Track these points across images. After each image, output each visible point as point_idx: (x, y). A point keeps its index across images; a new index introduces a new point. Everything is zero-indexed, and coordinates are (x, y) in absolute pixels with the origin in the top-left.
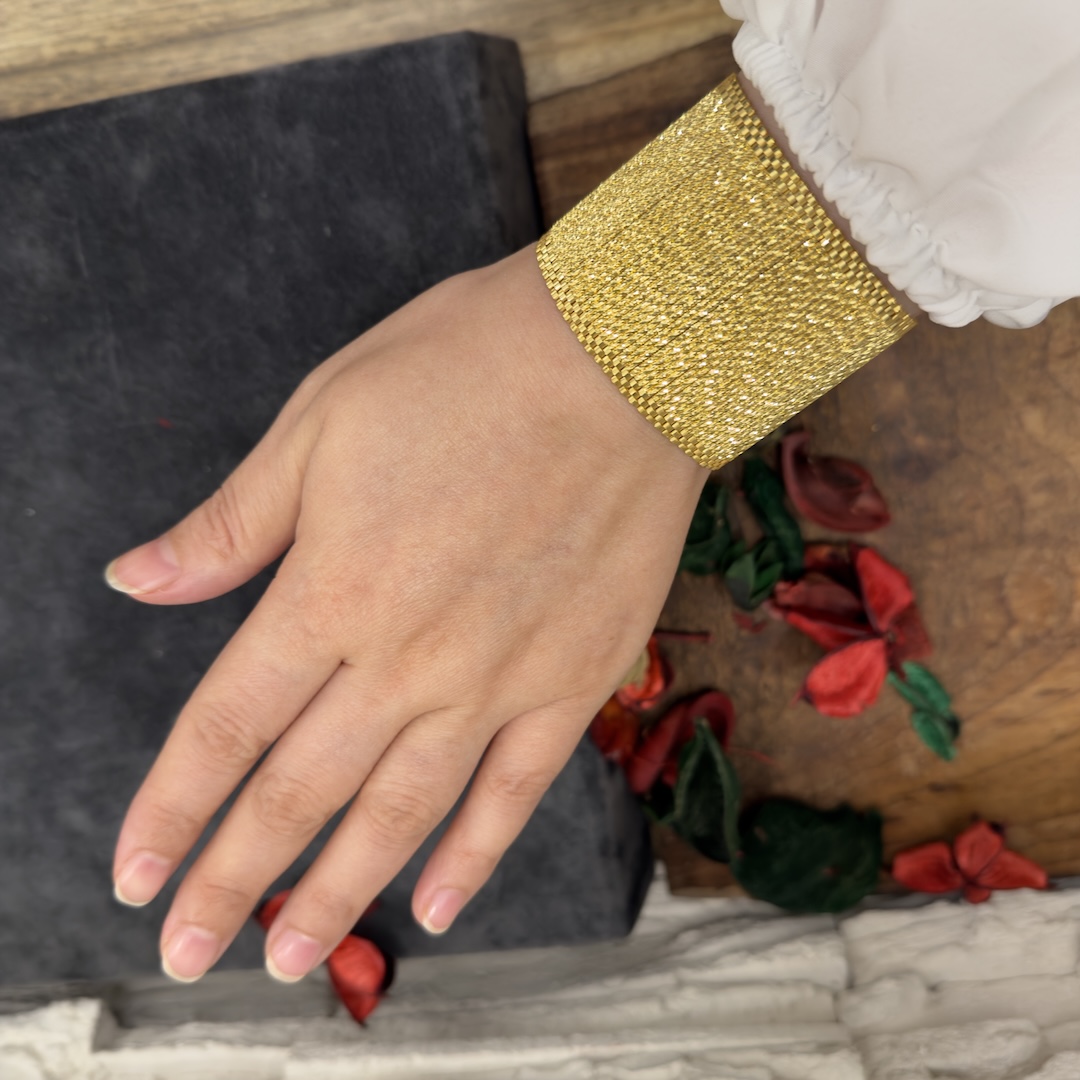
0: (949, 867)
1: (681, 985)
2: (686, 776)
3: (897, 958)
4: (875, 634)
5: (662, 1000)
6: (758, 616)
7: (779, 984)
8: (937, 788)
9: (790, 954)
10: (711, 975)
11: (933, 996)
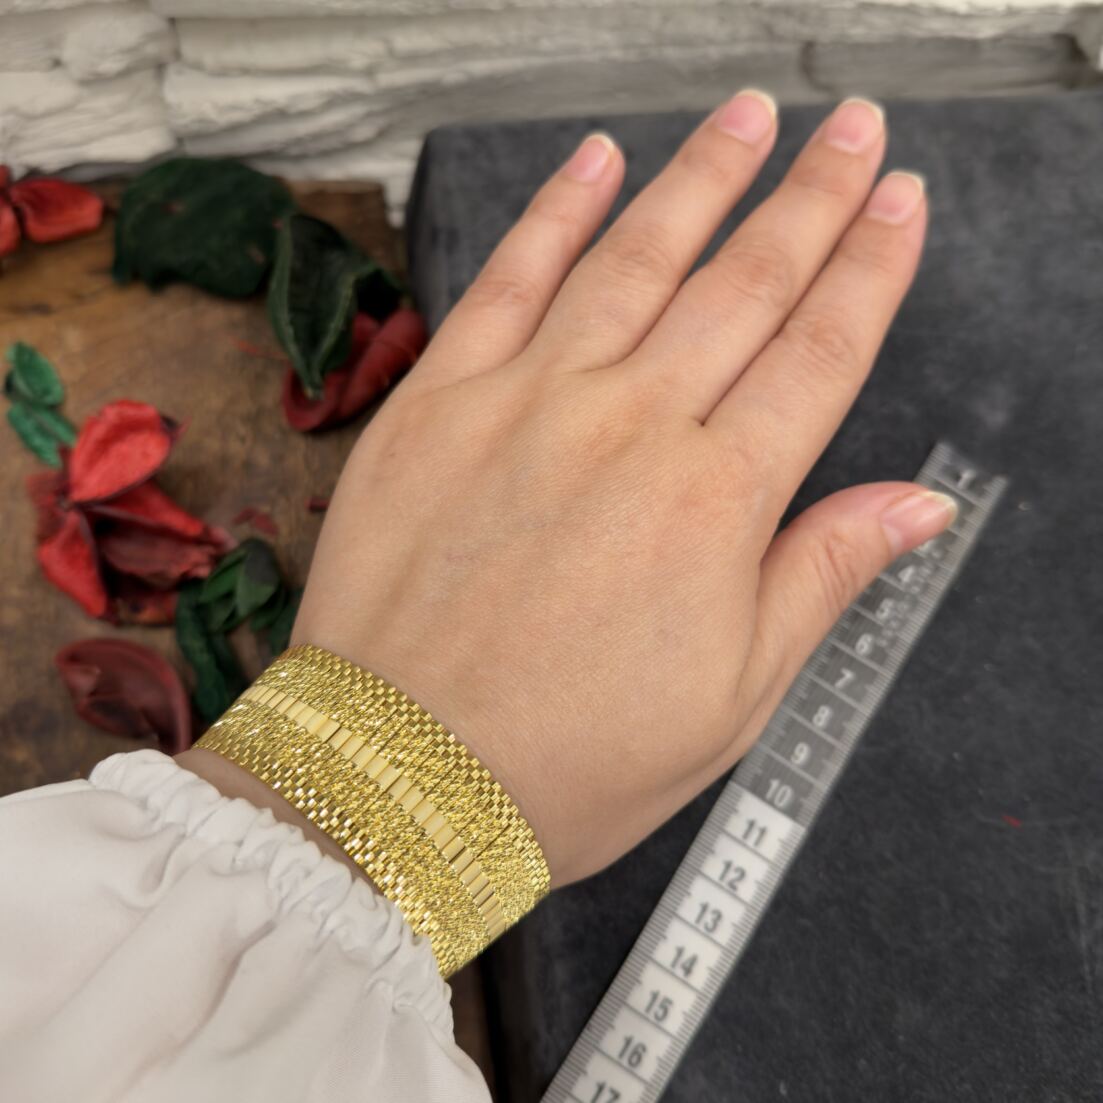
0: (28, 211)
1: (369, 72)
2: (336, 324)
3: (103, 102)
4: (83, 507)
5: (391, 53)
6: (245, 530)
7: (246, 71)
8: (42, 309)
9: (234, 108)
10: (332, 84)
11: (55, 53)
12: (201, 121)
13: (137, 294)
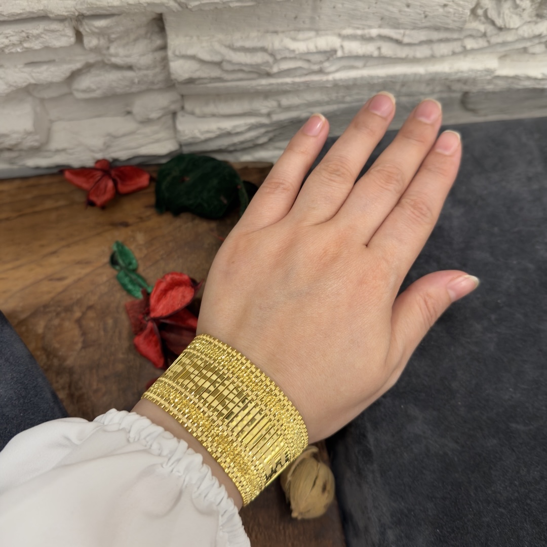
0: (118, 180)
1: (269, 115)
3: (148, 130)
4: (155, 320)
5: (280, 106)
7: (213, 115)
8: (126, 225)
9: (208, 132)
10: (252, 120)
11: (129, 109)
12: (193, 138)
13: (167, 217)
